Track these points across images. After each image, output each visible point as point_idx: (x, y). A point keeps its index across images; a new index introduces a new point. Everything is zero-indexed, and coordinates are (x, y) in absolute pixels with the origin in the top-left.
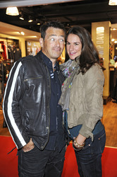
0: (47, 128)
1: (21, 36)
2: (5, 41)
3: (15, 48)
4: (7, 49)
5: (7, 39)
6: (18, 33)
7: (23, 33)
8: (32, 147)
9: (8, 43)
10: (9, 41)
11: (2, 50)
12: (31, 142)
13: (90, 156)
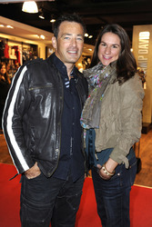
0: (57, 150)
1: (40, 40)
2: (20, 46)
3: (32, 56)
4: (21, 56)
5: (22, 43)
6: (36, 36)
7: (43, 37)
8: (38, 174)
9: (23, 48)
10: (24, 46)
11: (15, 58)
12: (36, 167)
13: (118, 188)
